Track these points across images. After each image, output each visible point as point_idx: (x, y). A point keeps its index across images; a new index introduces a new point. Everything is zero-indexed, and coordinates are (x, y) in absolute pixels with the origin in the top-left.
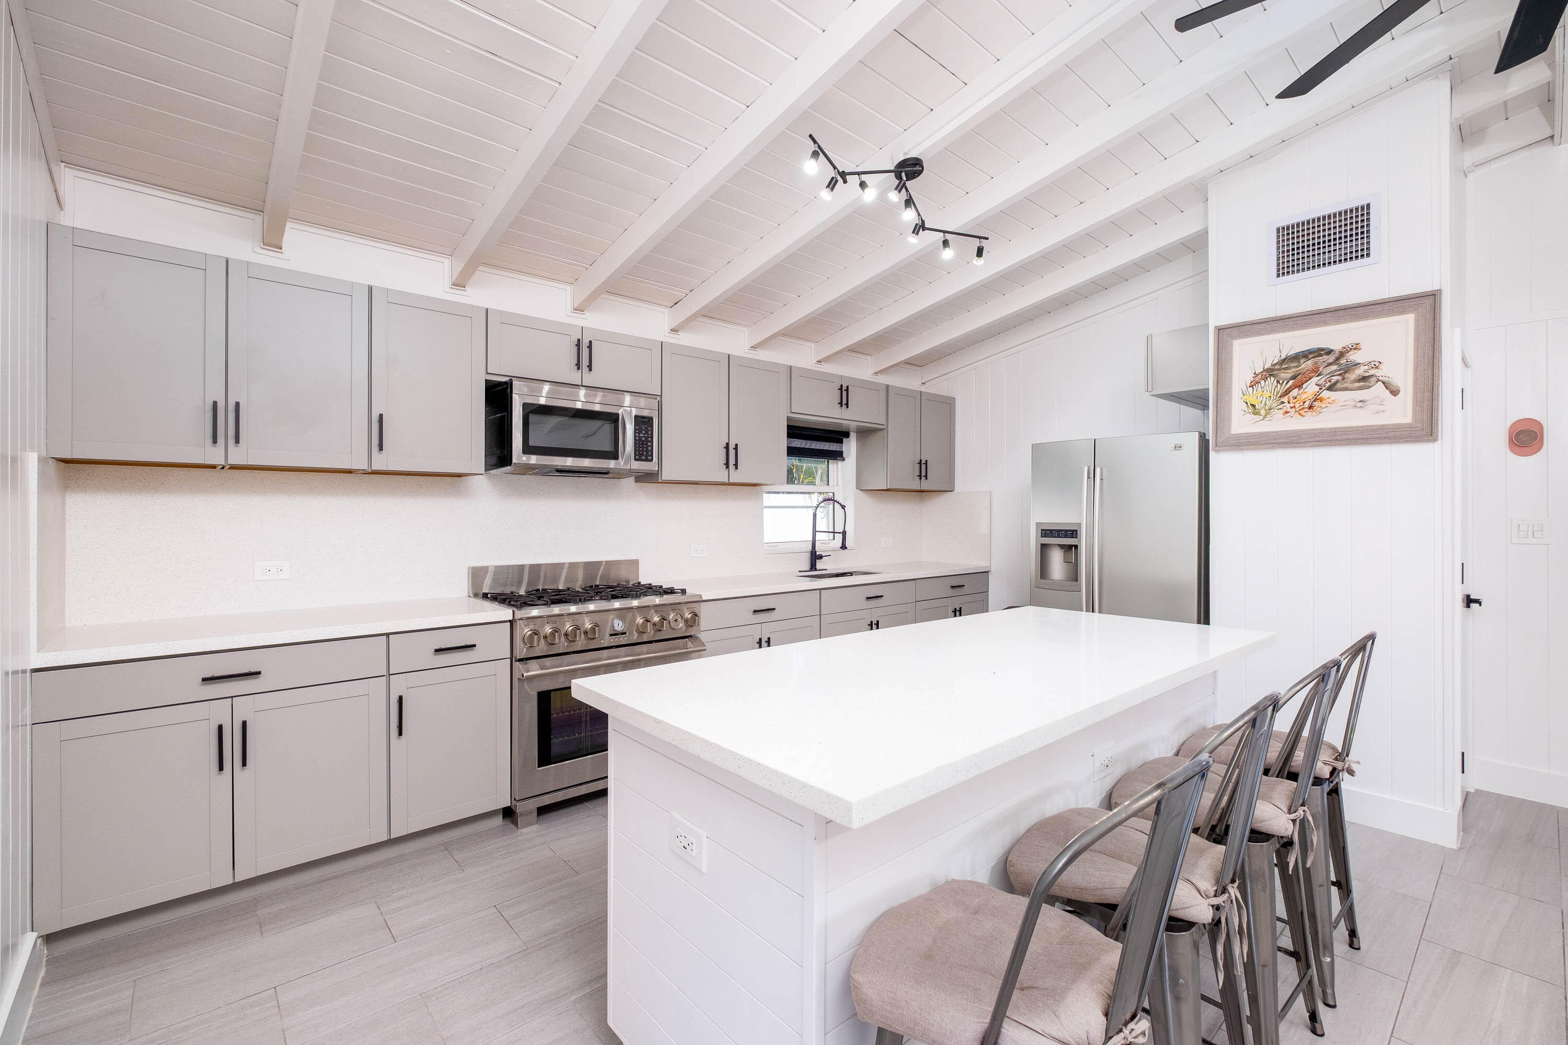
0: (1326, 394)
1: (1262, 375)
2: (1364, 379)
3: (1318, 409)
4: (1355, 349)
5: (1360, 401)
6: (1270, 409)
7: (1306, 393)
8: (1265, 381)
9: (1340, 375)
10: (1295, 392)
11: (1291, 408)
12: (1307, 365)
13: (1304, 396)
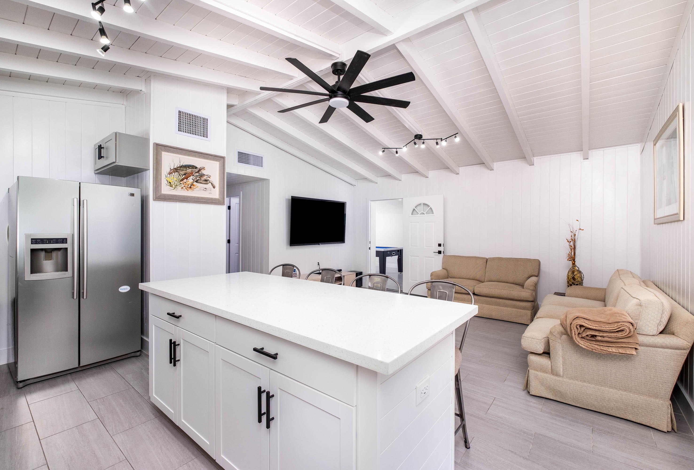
0: (195, 183)
1: (173, 170)
2: (206, 180)
3: (193, 189)
4: (204, 169)
5: (205, 188)
6: (177, 185)
7: (189, 181)
8: (174, 173)
9: (199, 177)
10: (185, 180)
11: (184, 186)
12: (189, 170)
13: (188, 183)
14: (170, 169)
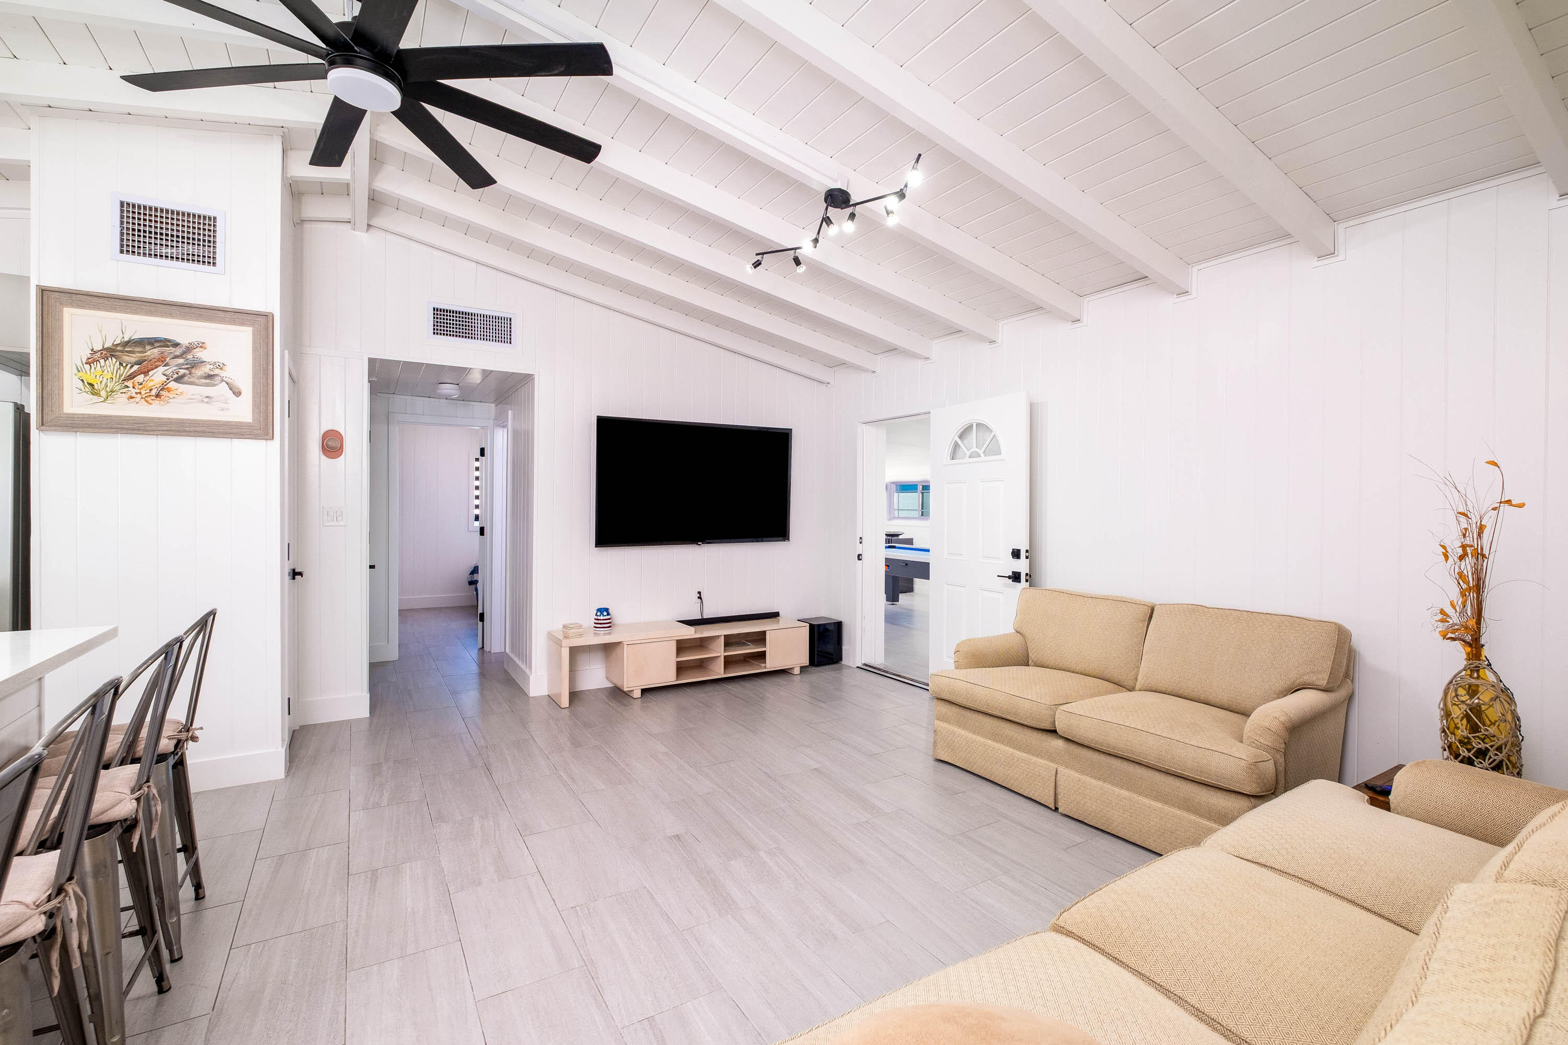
0: (173, 385)
1: (102, 353)
2: (209, 377)
3: (166, 399)
4: (201, 347)
5: (207, 397)
6: (112, 391)
7: (153, 380)
8: (105, 361)
9: (187, 369)
10: (140, 378)
11: (137, 393)
12: (153, 353)
13: (152, 384)
14: (92, 350)
